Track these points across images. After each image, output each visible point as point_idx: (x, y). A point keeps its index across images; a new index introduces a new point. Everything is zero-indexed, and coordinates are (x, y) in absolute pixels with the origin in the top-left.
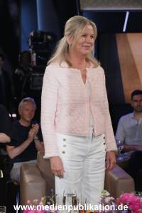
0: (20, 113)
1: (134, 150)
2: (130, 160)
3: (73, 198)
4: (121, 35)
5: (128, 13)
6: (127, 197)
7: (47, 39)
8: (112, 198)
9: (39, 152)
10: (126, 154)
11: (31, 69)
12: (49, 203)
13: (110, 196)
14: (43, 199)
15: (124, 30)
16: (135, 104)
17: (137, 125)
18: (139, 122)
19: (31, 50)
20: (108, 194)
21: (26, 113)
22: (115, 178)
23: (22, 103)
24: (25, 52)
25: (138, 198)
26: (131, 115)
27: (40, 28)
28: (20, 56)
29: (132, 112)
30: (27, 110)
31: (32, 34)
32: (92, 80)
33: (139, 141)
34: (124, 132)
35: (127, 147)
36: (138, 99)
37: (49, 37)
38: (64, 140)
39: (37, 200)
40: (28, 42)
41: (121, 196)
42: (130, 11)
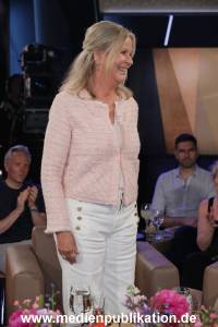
0: (7, 169)
1: (179, 224)
2: (173, 240)
3: (84, 297)
4: (161, 50)
5: (171, 18)
6: (165, 296)
7: (48, 56)
8: (143, 297)
9: (34, 228)
10: (167, 230)
11: (24, 102)
12: (47, 305)
13: (141, 294)
14: (38, 298)
15: (166, 43)
16: (181, 156)
17: (184, 187)
18: (188, 183)
20: (137, 291)
21: (17, 169)
22: (151, 267)
23: (9, 154)
24: (15, 76)
25: (182, 297)
26: (176, 172)
28: (7, 82)
30: (18, 164)
31: (26, 49)
32: (124, 120)
33: (186, 211)
34: (165, 198)
35: (169, 220)
36: (187, 148)
37: (51, 54)
38: (80, 209)
39: (28, 301)
40: (20, 61)
41: (157, 294)
42: (174, 15)
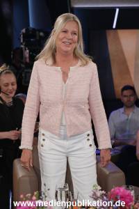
5: (117, 10)
6: (118, 191)
7: (39, 36)
8: (103, 192)
13: (102, 190)
14: (35, 193)
15: (114, 27)
17: (127, 119)
19: (22, 46)
20: (99, 188)
22: (107, 172)
25: (128, 192)
26: (122, 110)
27: (32, 25)
28: (12, 53)
29: (122, 107)
31: (24, 31)
37: (41, 34)
39: (30, 195)
40: (20, 39)
41: (113, 190)
42: (119, 8)
